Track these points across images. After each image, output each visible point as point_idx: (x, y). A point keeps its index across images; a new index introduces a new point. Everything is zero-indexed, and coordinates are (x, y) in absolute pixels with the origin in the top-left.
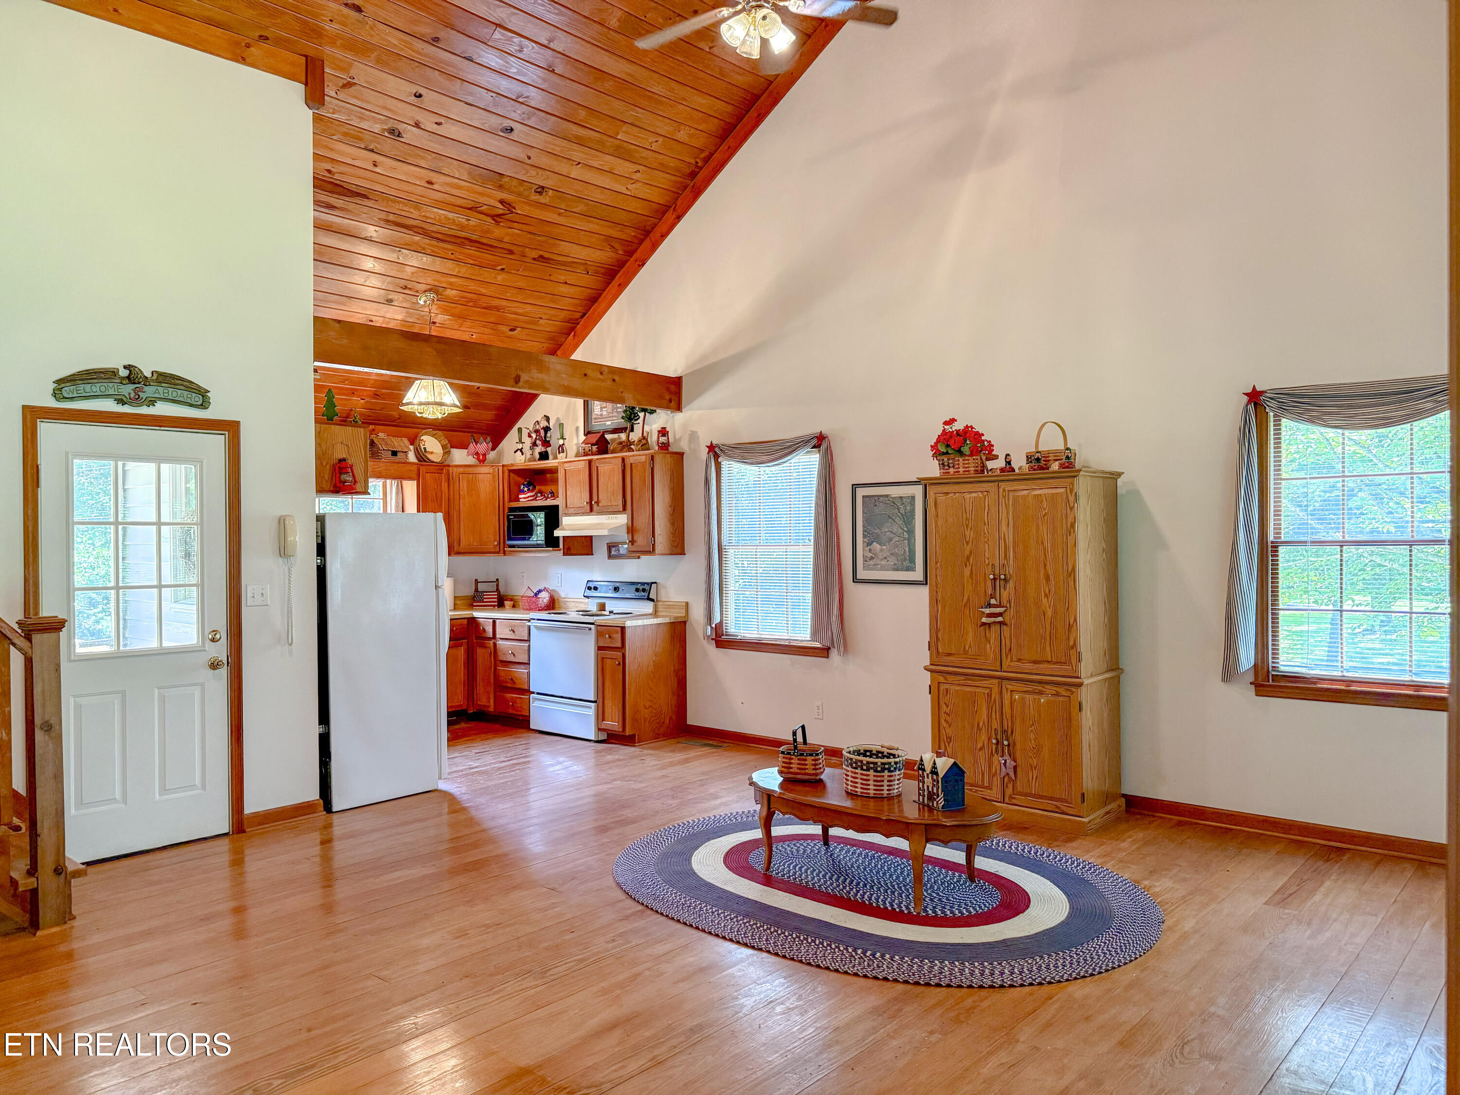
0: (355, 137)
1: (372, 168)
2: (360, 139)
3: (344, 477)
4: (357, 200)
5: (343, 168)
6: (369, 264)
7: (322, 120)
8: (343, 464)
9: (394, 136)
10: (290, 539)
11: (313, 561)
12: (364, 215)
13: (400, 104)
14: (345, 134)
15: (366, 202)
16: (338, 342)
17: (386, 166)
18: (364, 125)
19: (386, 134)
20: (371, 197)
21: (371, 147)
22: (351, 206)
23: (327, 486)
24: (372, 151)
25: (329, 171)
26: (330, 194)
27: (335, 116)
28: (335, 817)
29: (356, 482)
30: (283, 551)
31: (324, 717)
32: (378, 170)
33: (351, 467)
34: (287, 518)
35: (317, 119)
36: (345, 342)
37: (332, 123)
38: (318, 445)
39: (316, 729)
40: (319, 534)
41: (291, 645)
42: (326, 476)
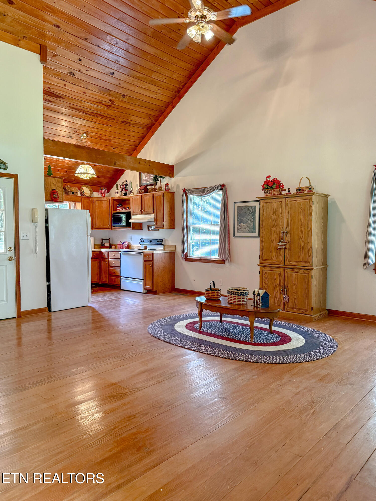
0: (58, 75)
1: (64, 87)
2: (60, 76)
3: (54, 196)
4: (59, 99)
5: (54, 87)
6: (64, 123)
7: (46, 68)
8: (54, 191)
9: (72, 75)
10: (36, 217)
11: (44, 225)
12: (61, 105)
13: (74, 63)
14: (55, 74)
15: (62, 100)
16: (52, 148)
17: (69, 86)
18: (61, 71)
19: (69, 74)
20: (64, 98)
21: (64, 79)
22: (57, 101)
23: (49, 199)
24: (64, 80)
25: (49, 88)
26: (49, 96)
27: (51, 67)
28: (52, 314)
29: (58, 198)
30: (34, 221)
31: (48, 279)
32: (66, 88)
33: (57, 192)
34: (35, 209)
35: (44, 68)
36: (54, 148)
37: (50, 70)
38: (45, 184)
39: (46, 283)
40: (46, 215)
41: (37, 253)
42: (48, 195)
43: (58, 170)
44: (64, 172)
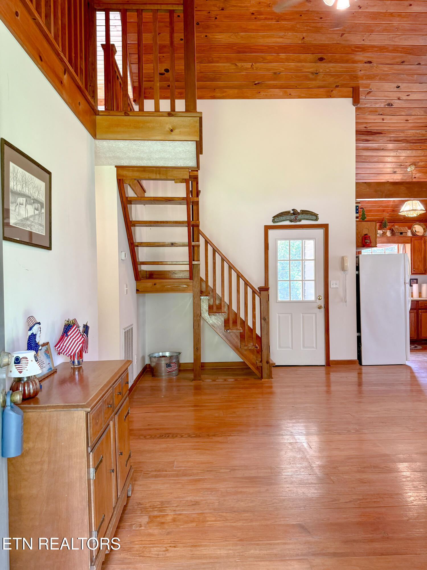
0: (374, 111)
1: (382, 121)
2: (376, 111)
3: (366, 241)
4: (377, 135)
5: (370, 125)
6: (389, 159)
7: (361, 109)
8: (366, 236)
9: (390, 106)
10: (346, 264)
11: (355, 272)
12: (381, 141)
13: (391, 93)
14: (371, 111)
15: (381, 135)
16: (365, 190)
17: (388, 119)
18: (377, 106)
19: (386, 106)
20: (383, 133)
21: (381, 113)
22: (376, 138)
23: (360, 244)
24: (382, 115)
25: (366, 127)
26: (367, 136)
27: (365, 106)
28: (363, 368)
29: (371, 242)
30: (343, 269)
31: (359, 330)
32: (384, 121)
33: (369, 237)
34: (345, 257)
35: (357, 109)
36: (368, 190)
37: (364, 109)
38: (357, 229)
39: (355, 334)
40: (357, 263)
41: (346, 302)
42: (360, 241)
43: (384, 211)
44: (390, 211)
